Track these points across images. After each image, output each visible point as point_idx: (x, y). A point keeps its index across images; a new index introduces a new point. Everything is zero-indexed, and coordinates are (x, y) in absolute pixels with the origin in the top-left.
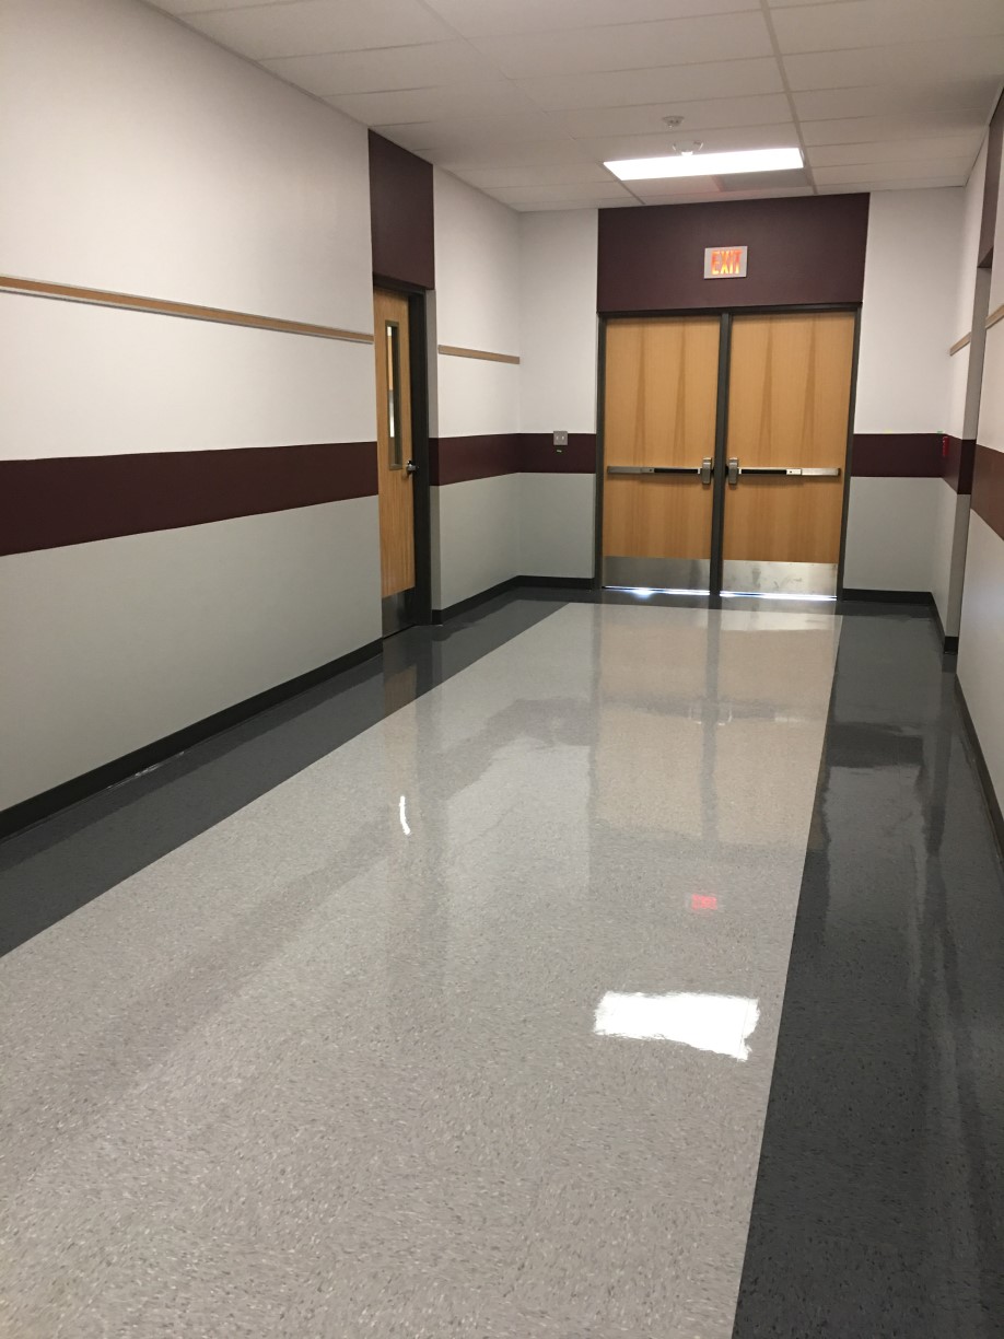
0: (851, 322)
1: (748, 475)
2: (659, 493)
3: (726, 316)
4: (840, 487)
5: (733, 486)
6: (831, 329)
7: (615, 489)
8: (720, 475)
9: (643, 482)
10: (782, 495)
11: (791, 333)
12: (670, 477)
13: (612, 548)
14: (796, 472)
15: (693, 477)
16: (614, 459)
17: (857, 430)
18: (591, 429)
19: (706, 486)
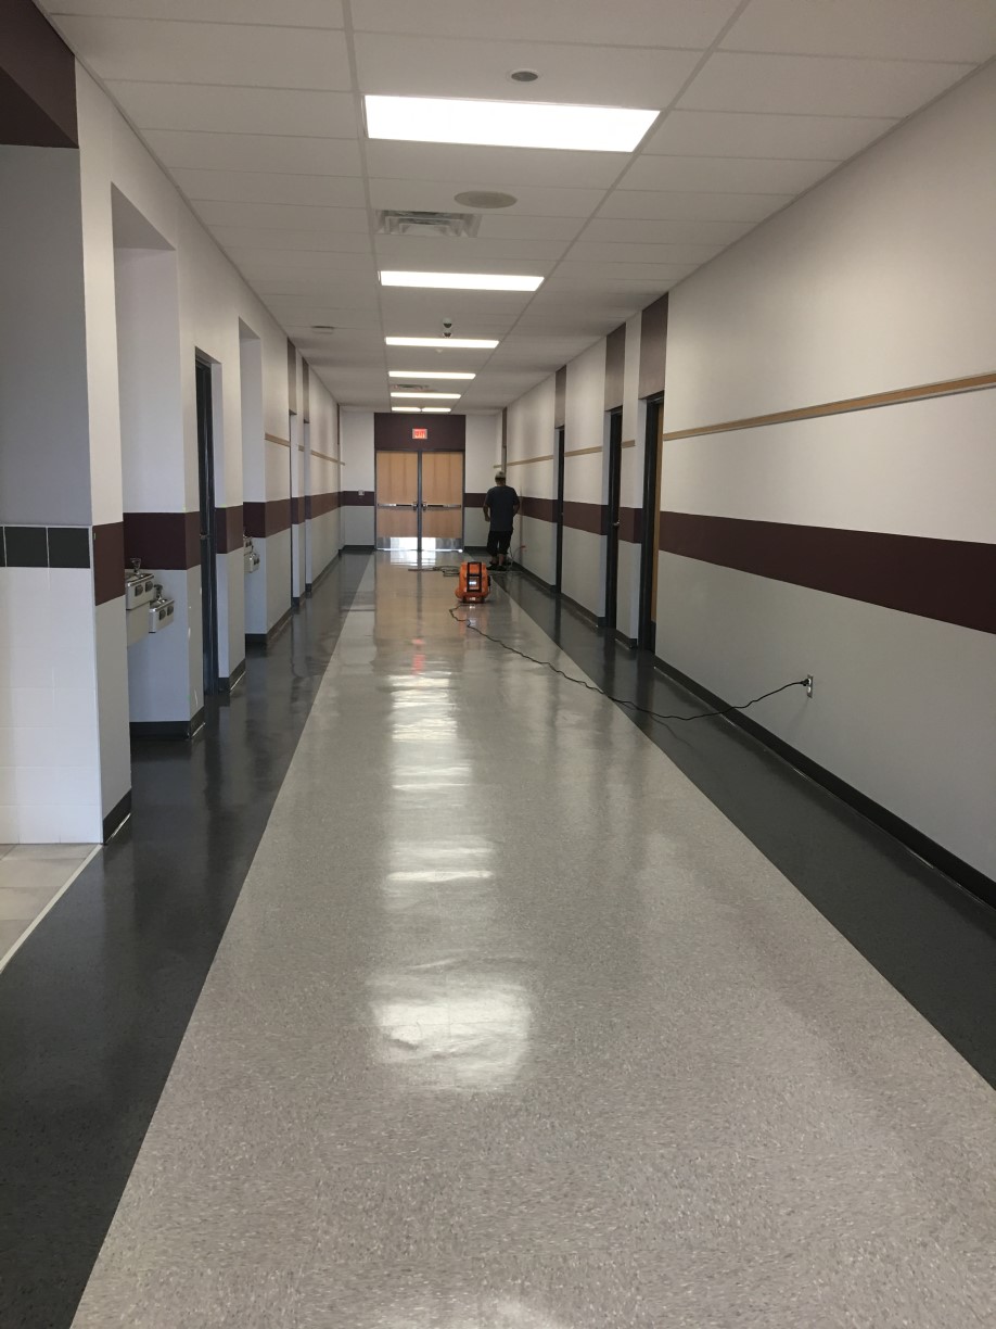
0: (462, 455)
1: (430, 507)
3: (420, 451)
4: (461, 512)
5: (424, 510)
6: (456, 457)
7: (380, 512)
8: (420, 507)
9: (391, 509)
10: (442, 513)
11: (442, 458)
12: (401, 508)
14: (446, 505)
15: (410, 508)
16: (379, 500)
17: (468, 490)
18: (373, 490)
19: (415, 510)
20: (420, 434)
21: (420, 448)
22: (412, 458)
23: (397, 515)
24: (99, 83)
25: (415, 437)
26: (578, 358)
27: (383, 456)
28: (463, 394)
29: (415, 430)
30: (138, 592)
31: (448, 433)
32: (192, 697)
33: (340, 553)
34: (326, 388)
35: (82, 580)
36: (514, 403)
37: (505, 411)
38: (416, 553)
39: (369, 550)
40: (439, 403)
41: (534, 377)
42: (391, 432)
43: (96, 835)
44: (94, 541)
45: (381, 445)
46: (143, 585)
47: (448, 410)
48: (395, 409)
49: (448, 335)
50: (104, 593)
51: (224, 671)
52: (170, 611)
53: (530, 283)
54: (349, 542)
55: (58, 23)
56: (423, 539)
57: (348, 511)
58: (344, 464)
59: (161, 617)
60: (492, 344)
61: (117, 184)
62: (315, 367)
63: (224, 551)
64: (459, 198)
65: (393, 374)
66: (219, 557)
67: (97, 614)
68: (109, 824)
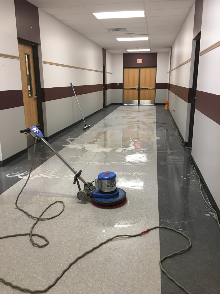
0: (156, 69)
1: (143, 89)
2: (131, 91)
3: (140, 68)
4: (155, 90)
5: (141, 90)
6: (153, 69)
7: (125, 91)
8: (139, 89)
9: (129, 90)
10: (147, 91)
11: (148, 70)
12: (133, 89)
13: (125, 99)
14: (149, 88)
15: (136, 89)
16: (125, 87)
17: (157, 83)
18: (122, 83)
19: (137, 90)
20: (140, 61)
22: (137, 70)
25: (138, 62)
27: (126, 70)
31: (150, 60)
39: (121, 104)
42: (129, 60)
45: (125, 66)
56: (140, 101)
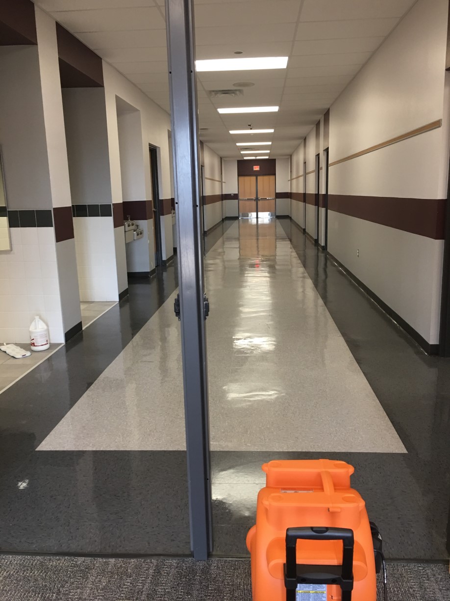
1: (261, 199)
4: (274, 201)
5: (259, 201)
6: (272, 177)
7: (241, 202)
8: (257, 199)
9: (245, 201)
10: (266, 202)
12: (249, 200)
13: (241, 212)
14: (268, 198)
16: (240, 197)
17: (277, 191)
18: (237, 193)
19: (255, 201)
20: (256, 168)
21: (257, 174)
22: (254, 178)
23: (248, 203)
24: (110, 65)
25: (255, 169)
26: (308, 134)
27: (241, 178)
28: (270, 150)
29: (254, 167)
30: (129, 226)
31: (269, 167)
32: (150, 264)
33: (223, 220)
34: (213, 151)
35: (110, 220)
36: (293, 153)
37: (291, 156)
38: (256, 219)
39: (236, 218)
40: (263, 154)
41: (296, 142)
42: (244, 168)
43: (117, 299)
44: (113, 209)
45: (241, 174)
46: (131, 224)
47: (267, 157)
48: (245, 158)
49: (251, 129)
50: (116, 225)
51: (164, 258)
52: (141, 233)
53: (275, 109)
54: (228, 215)
55: (96, 52)
56: (259, 213)
57: (227, 202)
58: (225, 182)
59: (138, 235)
60: (272, 131)
61: (117, 95)
62: (206, 143)
63: (163, 215)
64: (234, 85)
65: (238, 144)
66: (161, 217)
67: (115, 231)
68: (121, 296)
